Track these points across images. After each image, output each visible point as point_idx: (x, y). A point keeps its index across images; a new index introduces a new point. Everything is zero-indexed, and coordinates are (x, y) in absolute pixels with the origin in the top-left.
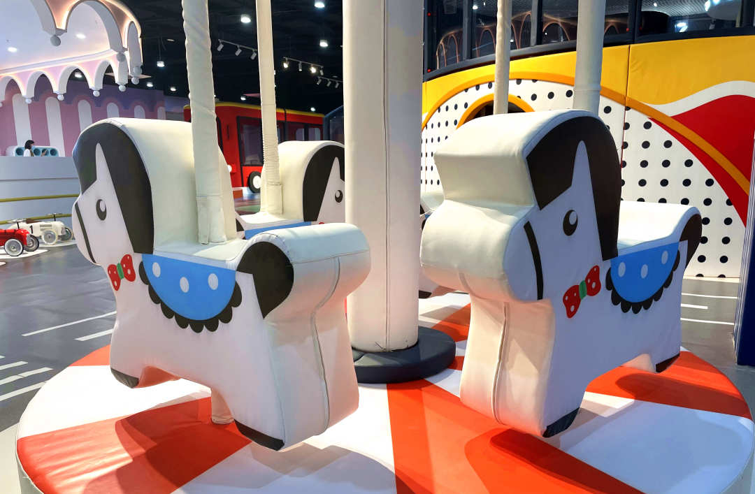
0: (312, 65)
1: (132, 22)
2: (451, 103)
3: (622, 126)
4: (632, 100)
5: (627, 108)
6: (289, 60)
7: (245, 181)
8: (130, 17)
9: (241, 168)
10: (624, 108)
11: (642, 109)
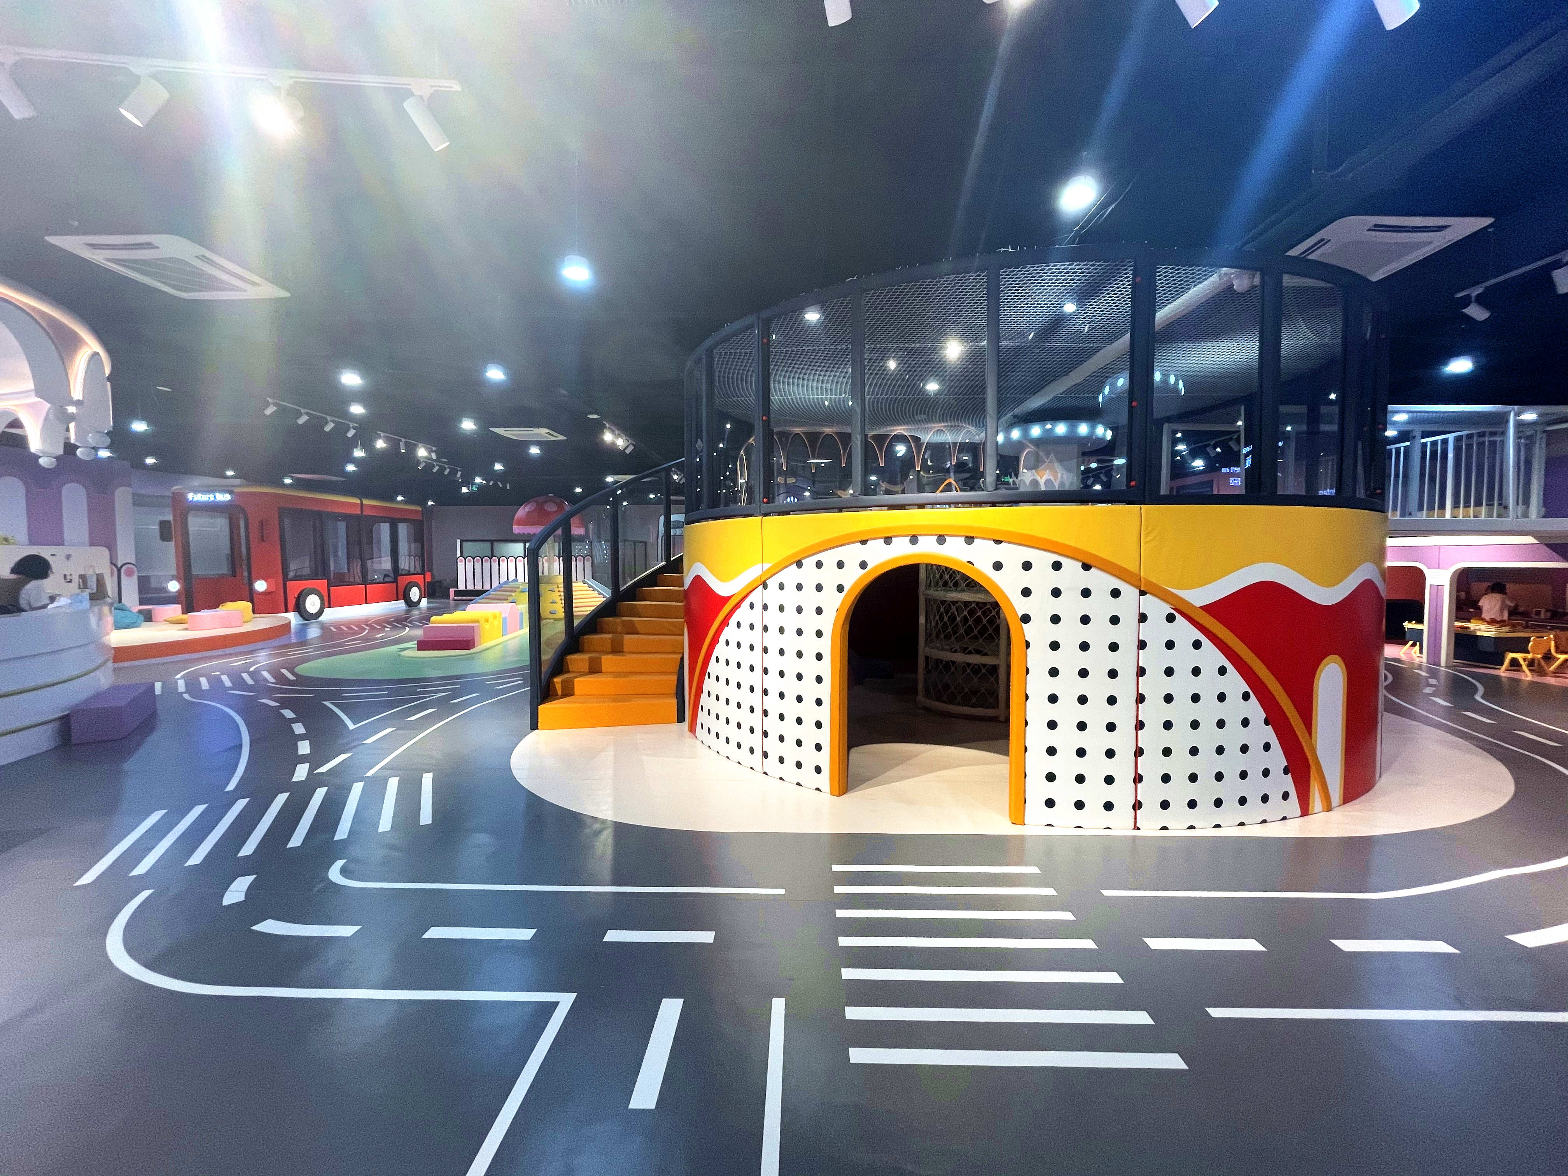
0: (420, 445)
1: (96, 354)
2: (830, 558)
3: (1136, 617)
4: (1149, 583)
5: (1143, 593)
6: (384, 437)
7: (292, 602)
8: (91, 345)
9: (285, 585)
10: (1137, 592)
11: (1164, 596)
